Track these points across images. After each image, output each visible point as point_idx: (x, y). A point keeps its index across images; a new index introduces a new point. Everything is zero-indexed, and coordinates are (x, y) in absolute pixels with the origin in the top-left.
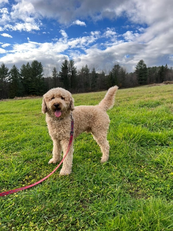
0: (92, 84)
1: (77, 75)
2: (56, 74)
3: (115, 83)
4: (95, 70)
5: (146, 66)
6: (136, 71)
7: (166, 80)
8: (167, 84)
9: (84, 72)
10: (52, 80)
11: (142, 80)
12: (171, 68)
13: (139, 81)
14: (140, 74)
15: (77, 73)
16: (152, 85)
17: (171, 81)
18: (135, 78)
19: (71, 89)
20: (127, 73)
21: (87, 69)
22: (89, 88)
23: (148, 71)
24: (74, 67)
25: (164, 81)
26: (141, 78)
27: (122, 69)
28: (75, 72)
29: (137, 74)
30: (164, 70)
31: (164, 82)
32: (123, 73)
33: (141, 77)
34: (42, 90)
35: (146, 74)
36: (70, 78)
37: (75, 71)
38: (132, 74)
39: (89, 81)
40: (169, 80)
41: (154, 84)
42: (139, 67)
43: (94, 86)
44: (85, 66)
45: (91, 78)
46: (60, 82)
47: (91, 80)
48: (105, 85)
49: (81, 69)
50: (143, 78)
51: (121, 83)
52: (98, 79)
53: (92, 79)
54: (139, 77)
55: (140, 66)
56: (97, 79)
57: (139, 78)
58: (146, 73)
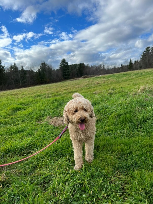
0: (22, 80)
1: (7, 73)
3: (43, 79)
4: (24, 68)
5: (68, 64)
6: (60, 68)
7: (84, 75)
8: (85, 78)
9: (13, 69)
11: (66, 75)
12: (88, 65)
13: (63, 76)
14: (64, 71)
15: (6, 71)
16: (74, 79)
17: (87, 75)
18: (60, 74)
19: (1, 86)
20: (54, 70)
21: (16, 67)
22: (20, 84)
23: (70, 68)
24: (2, 65)
25: (83, 76)
26: (65, 74)
27: (49, 66)
28: (4, 70)
29: (61, 70)
30: (82, 67)
31: (82, 77)
32: (50, 70)
35: (69, 70)
37: (4, 69)
38: (57, 70)
39: (19, 78)
40: (86, 75)
41: (76, 78)
42: (62, 65)
43: (25, 82)
44: (13, 64)
45: (20, 75)
47: (20, 77)
48: (35, 81)
49: (10, 67)
50: (67, 74)
51: (49, 79)
52: (28, 75)
53: (21, 75)
54: (63, 73)
55: (63, 64)
56: (26, 75)
58: (69, 69)
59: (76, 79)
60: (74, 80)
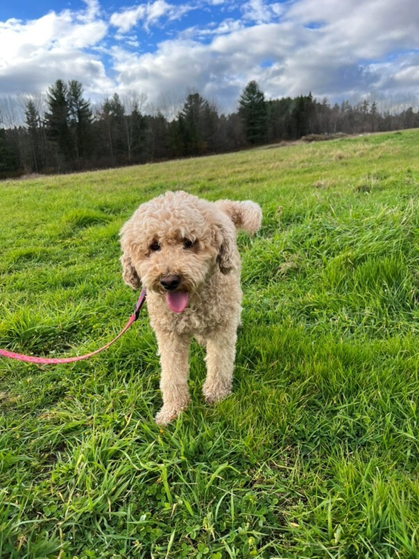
0: (135, 144)
1: (96, 122)
2: (37, 121)
3: (190, 141)
4: (139, 108)
5: (263, 98)
6: (240, 109)
7: (310, 133)
8: (310, 141)
9: (110, 113)
10: (26, 136)
11: (255, 132)
12: (325, 101)
13: (248, 135)
14: (251, 119)
15: (93, 117)
16: (277, 145)
17: (319, 134)
18: (239, 128)
19: (81, 158)
20: (223, 116)
21: (119, 106)
22: (128, 156)
23: (269, 112)
24: (83, 100)
25: (305, 135)
26: (252, 128)
27: (208, 105)
28: (87, 113)
29: (243, 117)
30: (305, 107)
31: (303, 137)
32: (210, 116)
33: (252, 124)
34: (3, 164)
35: (265, 117)
36: (74, 131)
37: (88, 110)
38: (233, 117)
39: (126, 137)
40: (316, 133)
41: (283, 142)
42: (248, 100)
43: (140, 150)
44: (111, 98)
45: (129, 130)
46: (50, 140)
47: (130, 135)
48: (167, 147)
49: (103, 105)
50: (258, 128)
51: (206, 143)
52: (150, 130)
53: (132, 130)
54: (248, 126)
55: (250, 98)
56: (146, 131)
57: (249, 128)
58: (265, 114)
59: (283, 145)
60: (278, 147)
